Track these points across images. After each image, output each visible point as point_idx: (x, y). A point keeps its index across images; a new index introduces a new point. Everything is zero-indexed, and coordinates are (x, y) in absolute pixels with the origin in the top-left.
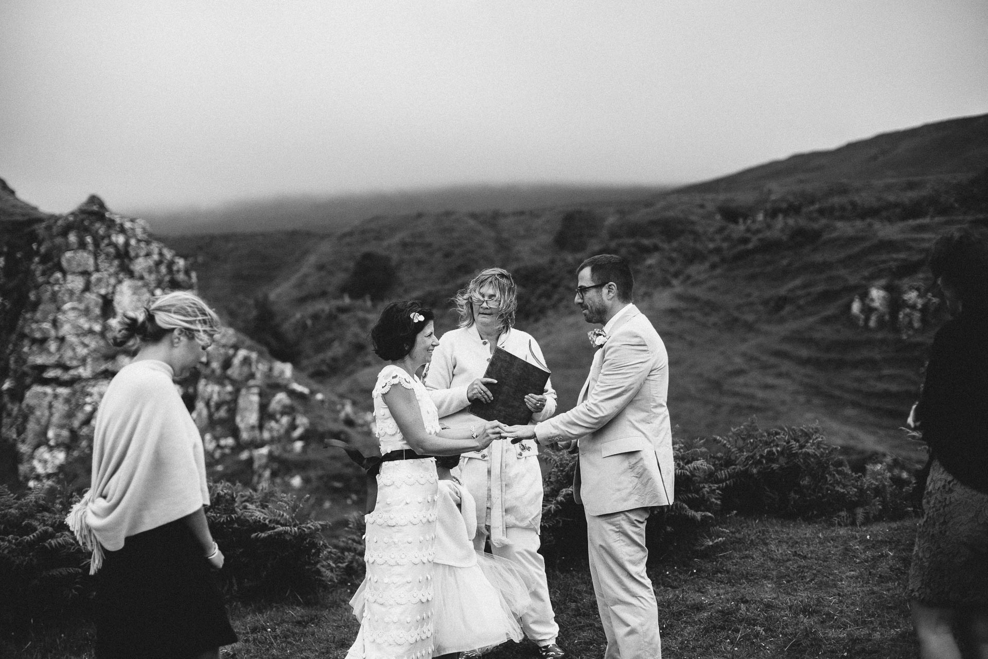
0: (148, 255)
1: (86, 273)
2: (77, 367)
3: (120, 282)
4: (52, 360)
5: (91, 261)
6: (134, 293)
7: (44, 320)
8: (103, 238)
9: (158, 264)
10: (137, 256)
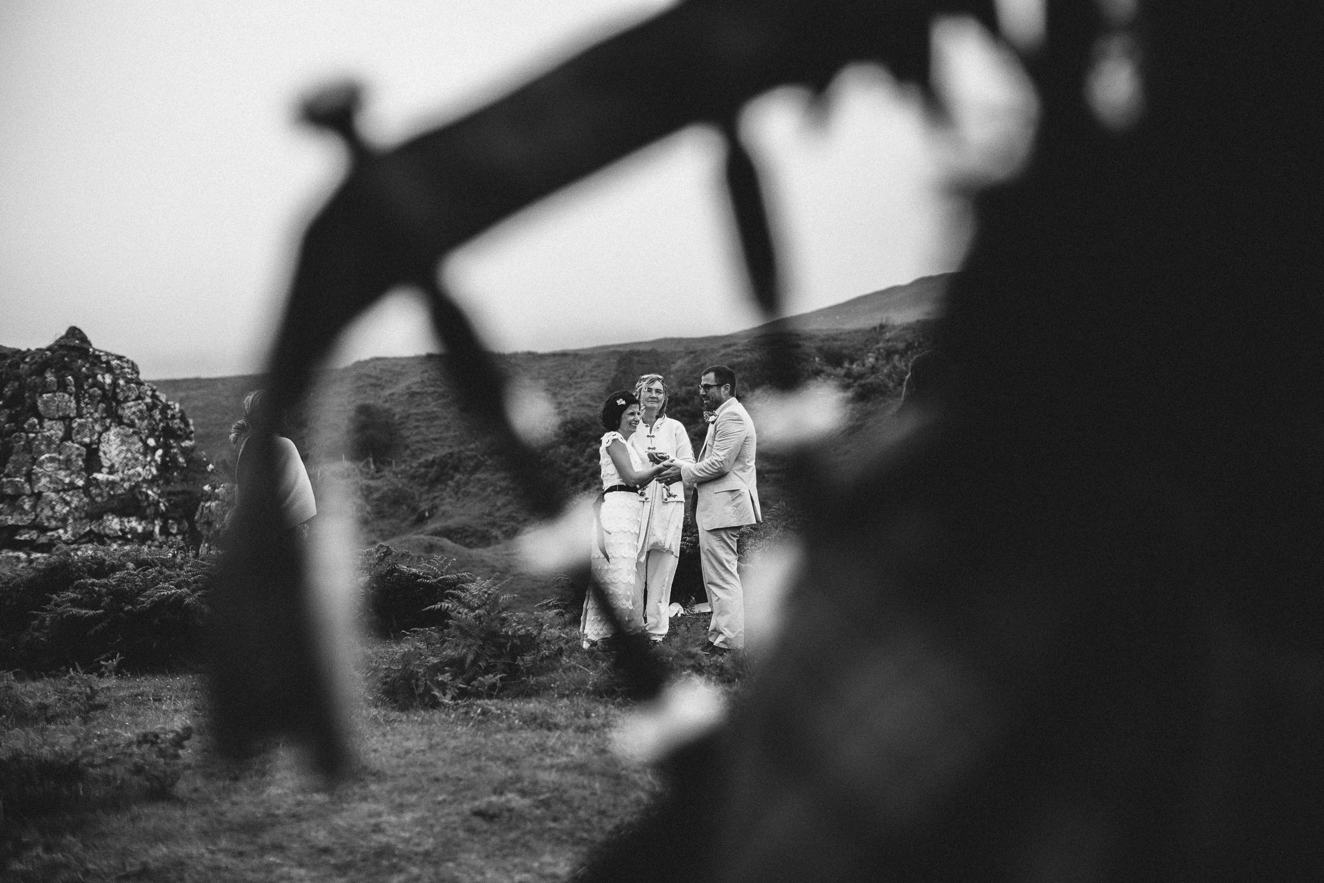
0: (139, 398)
1: (66, 419)
2: (56, 529)
3: (107, 429)
4: (27, 520)
5: (73, 405)
6: (123, 442)
7: (17, 472)
8: (87, 377)
9: (151, 408)
10: (126, 399)
